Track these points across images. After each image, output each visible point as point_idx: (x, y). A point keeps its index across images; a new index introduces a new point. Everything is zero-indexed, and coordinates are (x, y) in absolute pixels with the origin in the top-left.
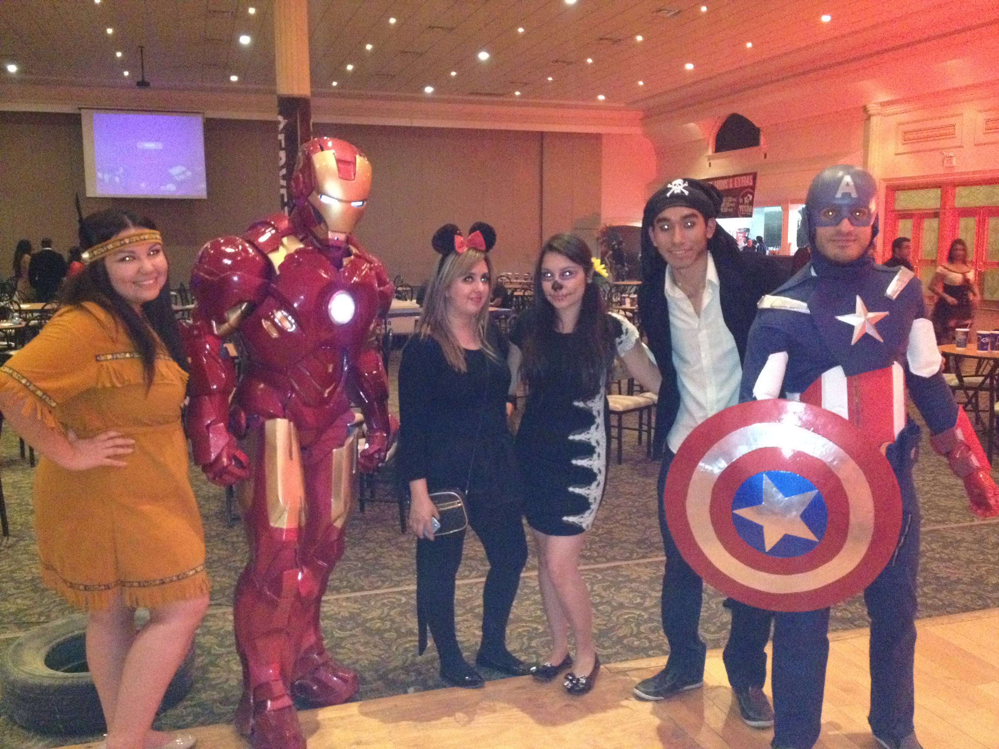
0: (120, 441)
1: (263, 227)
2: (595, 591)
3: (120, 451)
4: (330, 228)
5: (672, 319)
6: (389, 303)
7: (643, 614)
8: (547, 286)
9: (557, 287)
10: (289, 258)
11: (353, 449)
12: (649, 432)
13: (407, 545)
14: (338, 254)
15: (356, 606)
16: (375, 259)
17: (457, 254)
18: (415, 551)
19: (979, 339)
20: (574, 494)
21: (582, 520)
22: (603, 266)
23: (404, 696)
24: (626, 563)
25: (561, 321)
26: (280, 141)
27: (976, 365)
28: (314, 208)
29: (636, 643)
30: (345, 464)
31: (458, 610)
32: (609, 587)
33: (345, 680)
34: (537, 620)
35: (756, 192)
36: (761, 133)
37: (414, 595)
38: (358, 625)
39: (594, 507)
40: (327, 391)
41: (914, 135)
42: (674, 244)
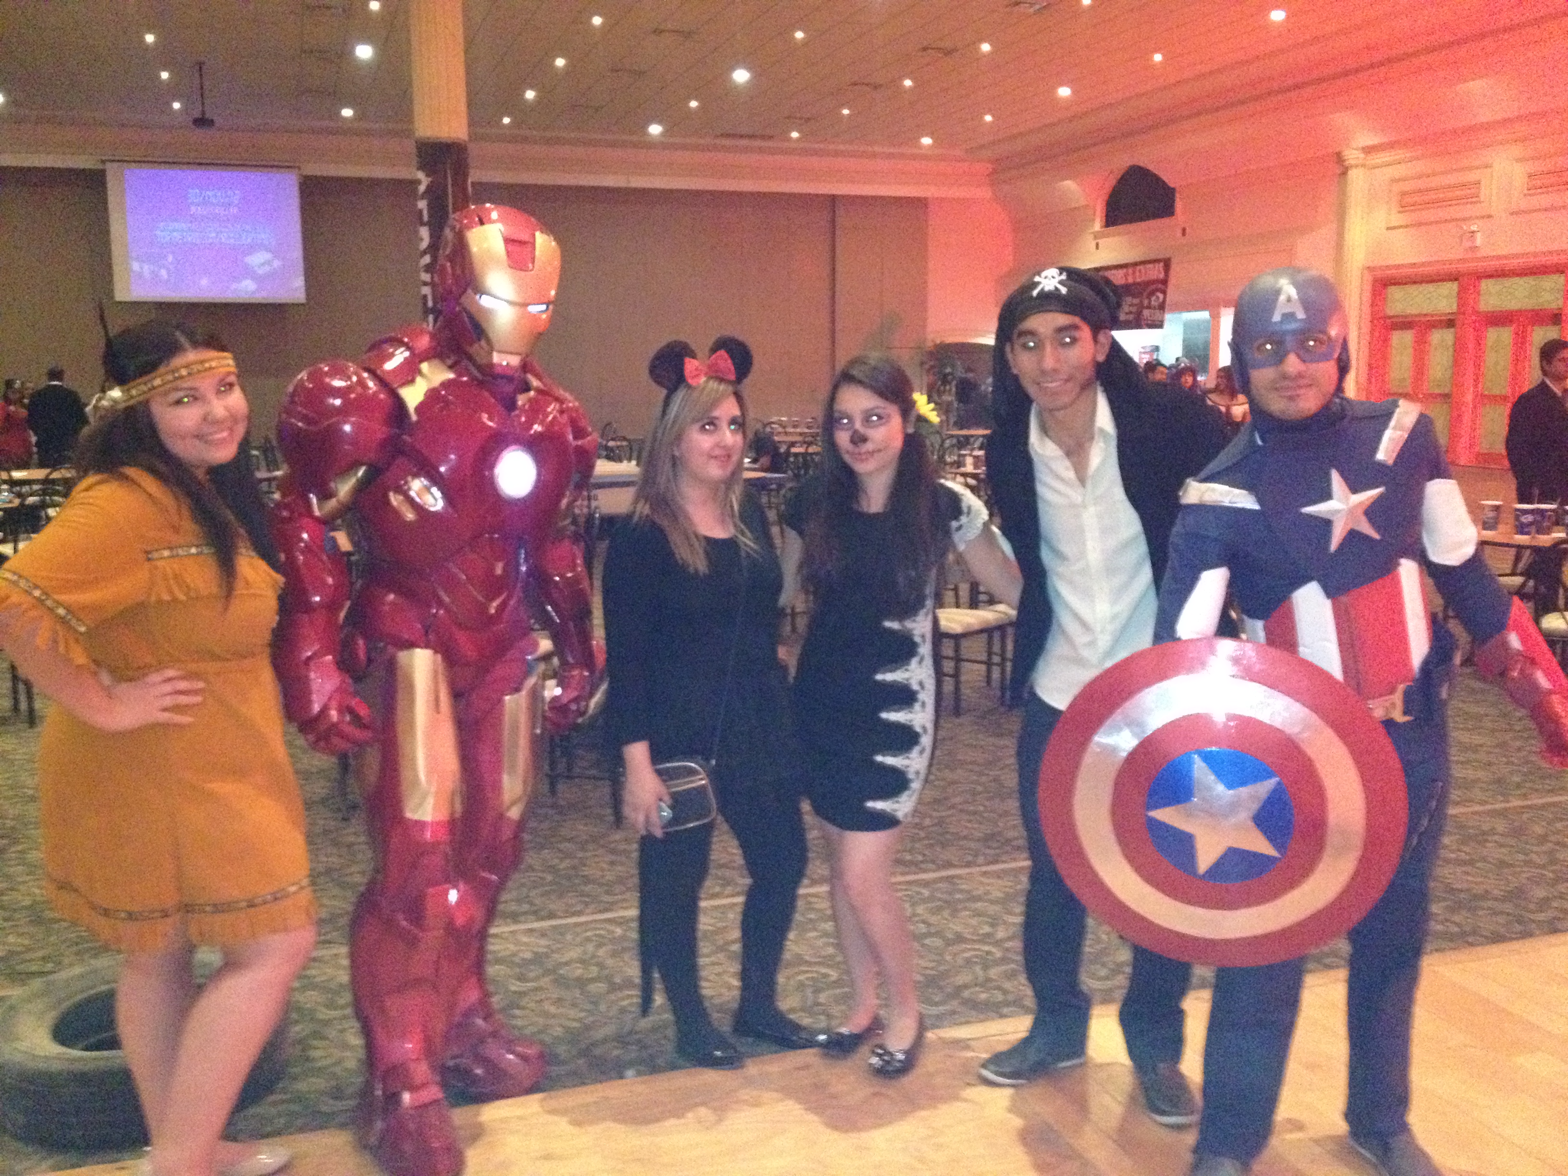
0: (183, 685)
1: (392, 346)
2: (918, 915)
3: (183, 700)
4: (497, 346)
5: (1041, 489)
6: (591, 467)
7: (994, 950)
8: (843, 438)
9: (859, 439)
10: (433, 395)
11: (536, 695)
12: (1002, 665)
13: (622, 847)
14: (508, 388)
15: (543, 942)
16: (567, 395)
17: (689, 387)
18: (635, 855)
19: (1517, 518)
20: (883, 767)
21: (896, 806)
22: (932, 406)
23: (620, 1082)
24: (967, 870)
25: (866, 493)
26: (421, 211)
27: (1513, 558)
28: (471, 317)
29: (983, 996)
30: (523, 719)
31: (704, 948)
32: (939, 909)
33: (524, 1058)
34: (826, 961)
35: (1170, 291)
36: (1177, 195)
37: (635, 925)
38: (547, 972)
39: (916, 785)
40: (495, 604)
41: (1416, 198)
42: (1043, 372)
